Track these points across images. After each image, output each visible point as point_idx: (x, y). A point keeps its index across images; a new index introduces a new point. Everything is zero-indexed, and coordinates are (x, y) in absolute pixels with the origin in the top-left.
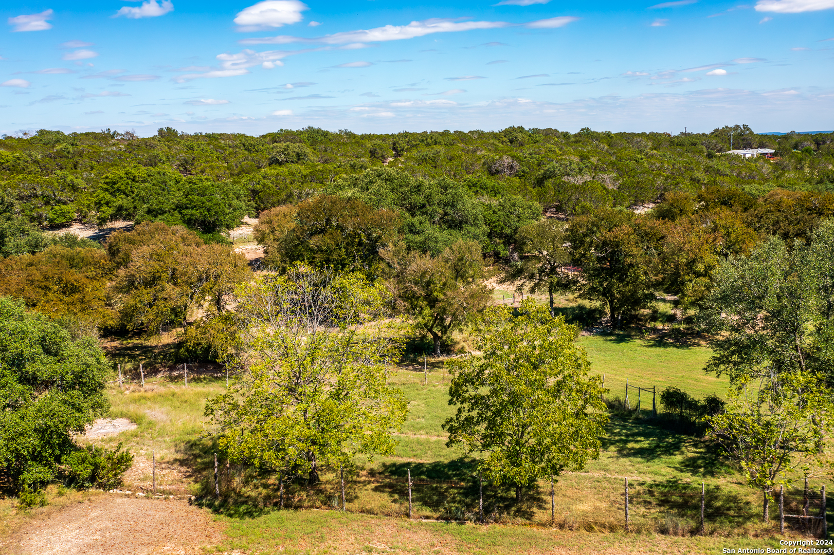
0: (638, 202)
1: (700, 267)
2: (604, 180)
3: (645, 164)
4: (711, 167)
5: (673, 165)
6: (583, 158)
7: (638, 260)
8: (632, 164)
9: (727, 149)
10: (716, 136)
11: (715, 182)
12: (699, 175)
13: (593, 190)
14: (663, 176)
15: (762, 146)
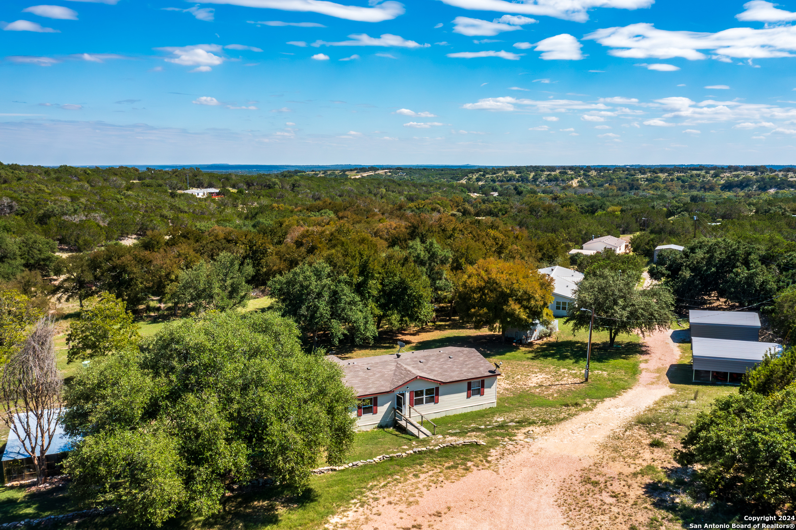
0: (124, 235)
1: (173, 277)
2: (95, 218)
3: (125, 203)
4: (174, 206)
5: (147, 204)
6: (74, 199)
7: (137, 275)
8: (114, 203)
9: (185, 188)
10: (176, 176)
11: (178, 217)
12: (165, 212)
13: (89, 228)
14: (140, 214)
15: (210, 186)
